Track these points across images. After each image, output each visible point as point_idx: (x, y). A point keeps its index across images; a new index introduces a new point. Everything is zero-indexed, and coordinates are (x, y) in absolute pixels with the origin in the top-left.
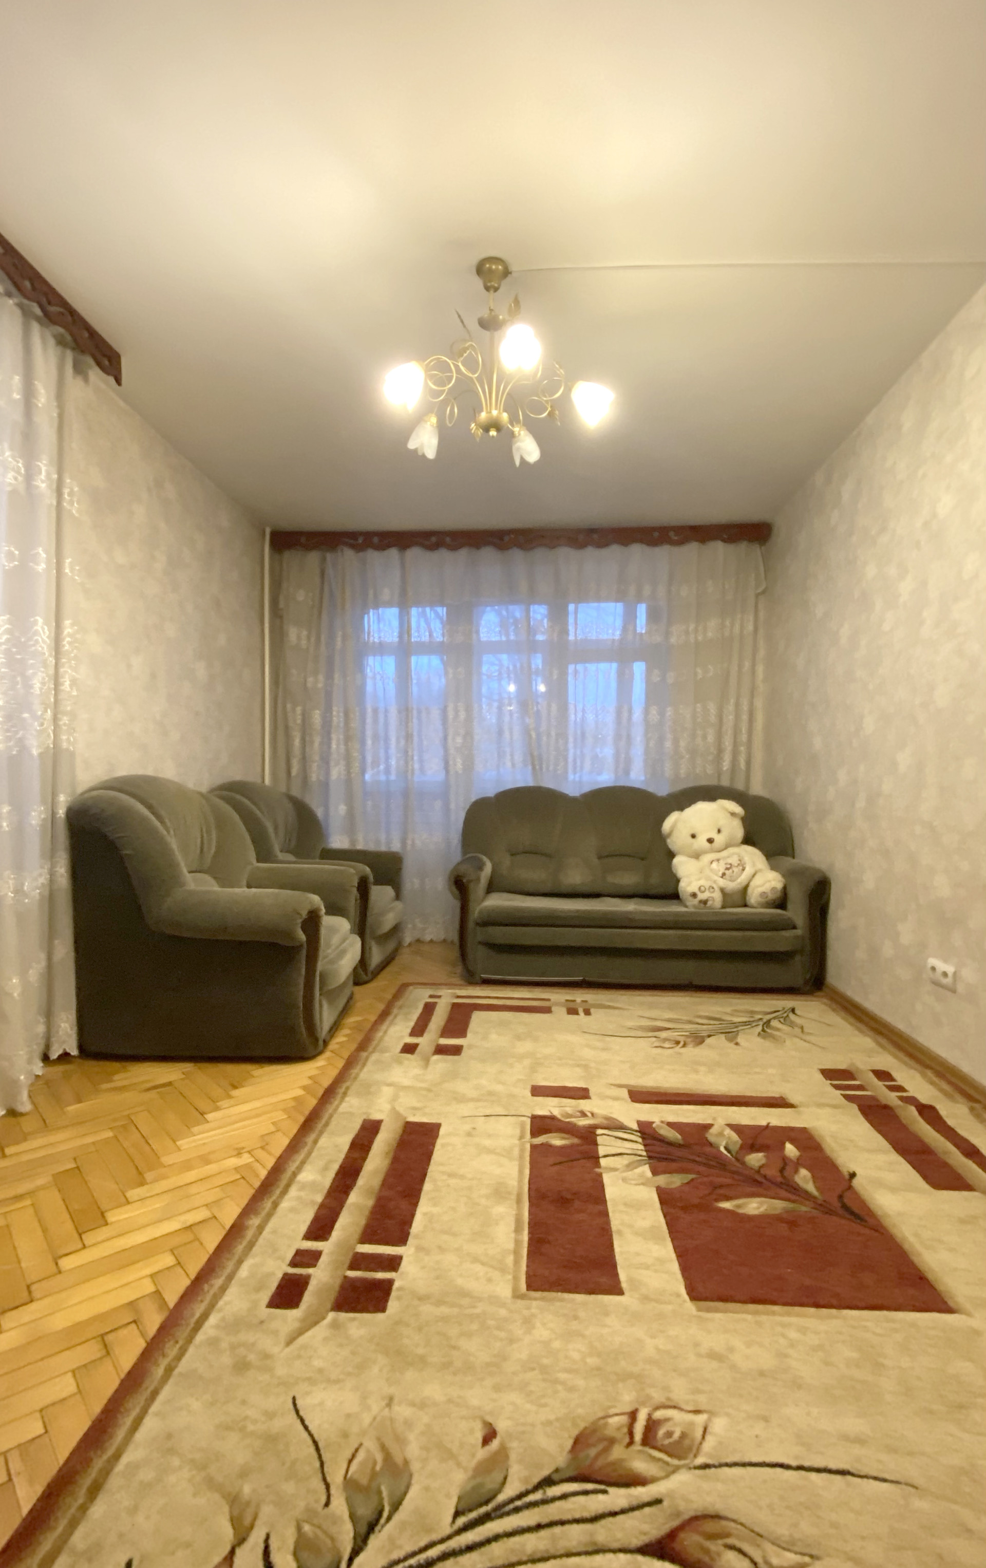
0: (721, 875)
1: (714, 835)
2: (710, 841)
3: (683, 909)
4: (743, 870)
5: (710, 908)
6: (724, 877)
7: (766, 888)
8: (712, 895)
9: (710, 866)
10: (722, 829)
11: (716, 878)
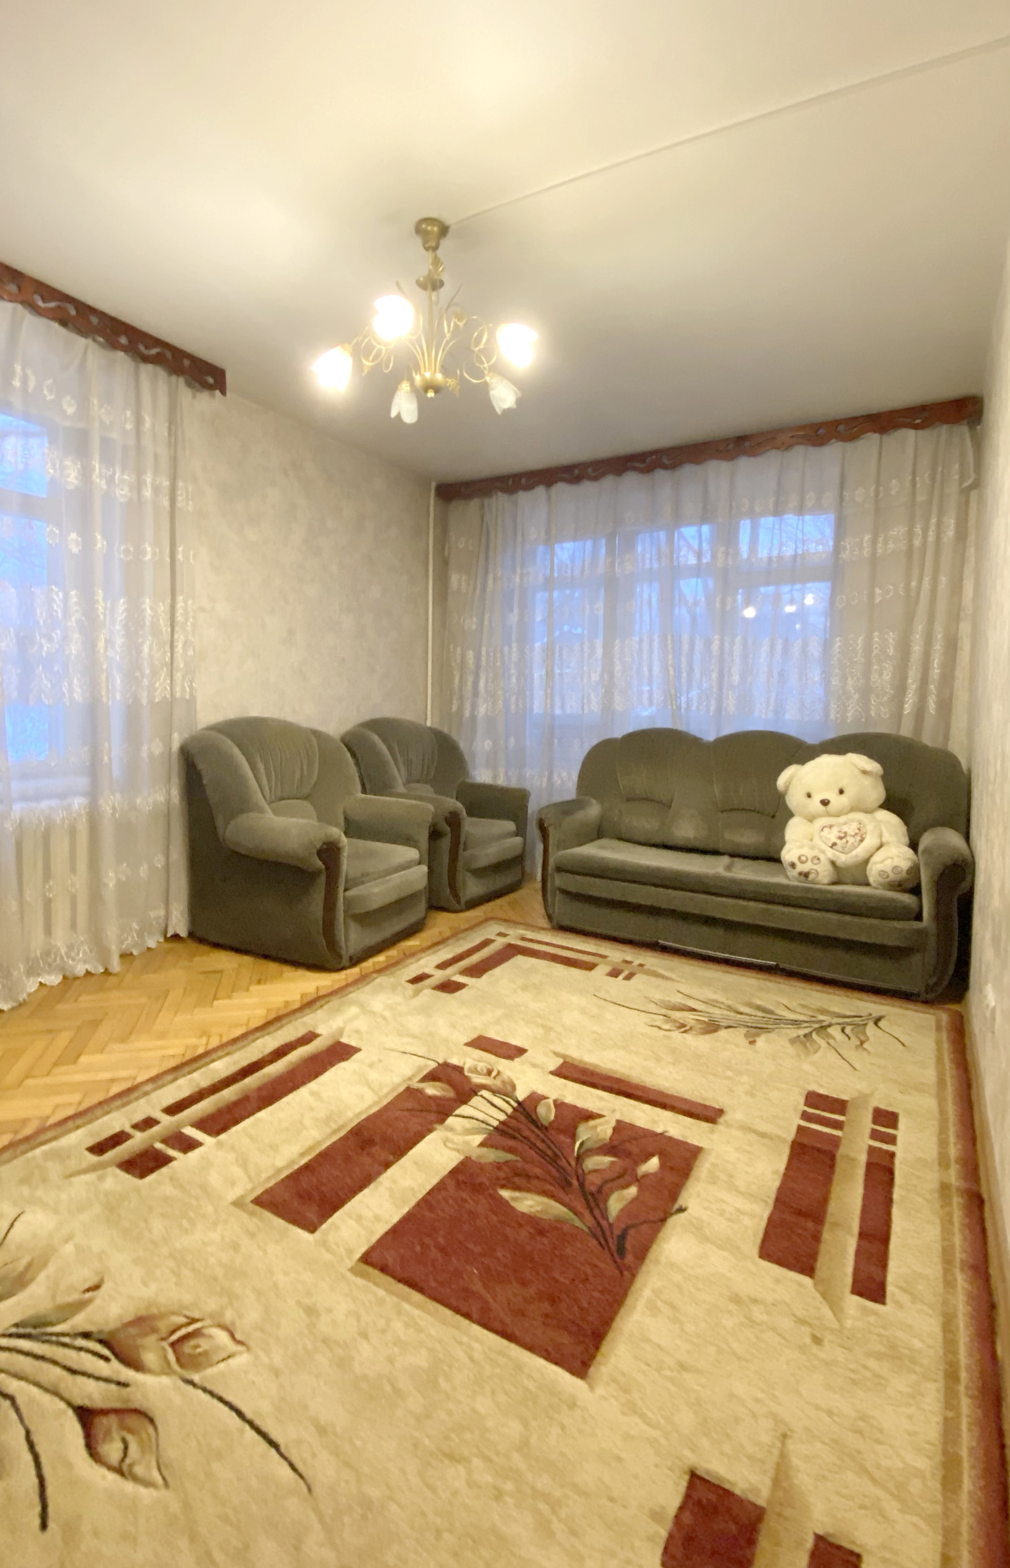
0: (830, 845)
1: (832, 796)
2: (825, 803)
3: (781, 880)
4: (862, 841)
5: (813, 882)
6: (834, 847)
7: (887, 866)
8: (815, 867)
9: (820, 833)
10: (845, 790)
11: (824, 847)
